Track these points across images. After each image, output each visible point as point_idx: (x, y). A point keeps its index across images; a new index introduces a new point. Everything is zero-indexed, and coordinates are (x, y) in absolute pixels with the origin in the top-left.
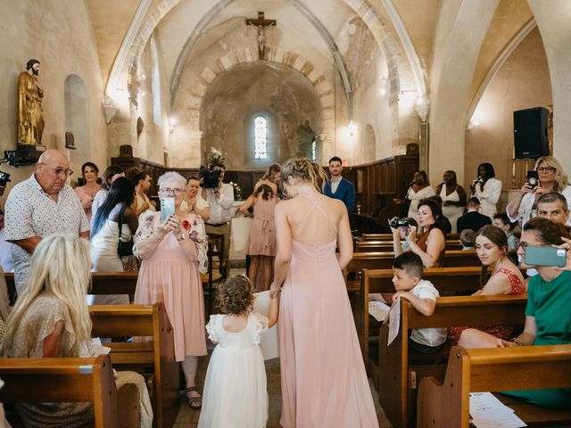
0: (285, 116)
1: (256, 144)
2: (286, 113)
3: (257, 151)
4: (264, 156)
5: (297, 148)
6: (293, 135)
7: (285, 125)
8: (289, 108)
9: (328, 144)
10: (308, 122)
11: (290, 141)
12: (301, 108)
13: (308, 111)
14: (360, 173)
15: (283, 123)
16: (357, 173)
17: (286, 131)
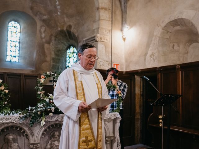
0: (44, 21)
1: (9, 48)
2: (45, 17)
3: (8, 53)
4: (16, 60)
5: (53, 53)
6: (51, 39)
7: (43, 30)
8: (50, 13)
9: (103, 46)
10: (70, 26)
11: (46, 46)
12: (63, 13)
13: (70, 16)
14: (138, 79)
15: (41, 27)
16: (134, 79)
17: (43, 35)
